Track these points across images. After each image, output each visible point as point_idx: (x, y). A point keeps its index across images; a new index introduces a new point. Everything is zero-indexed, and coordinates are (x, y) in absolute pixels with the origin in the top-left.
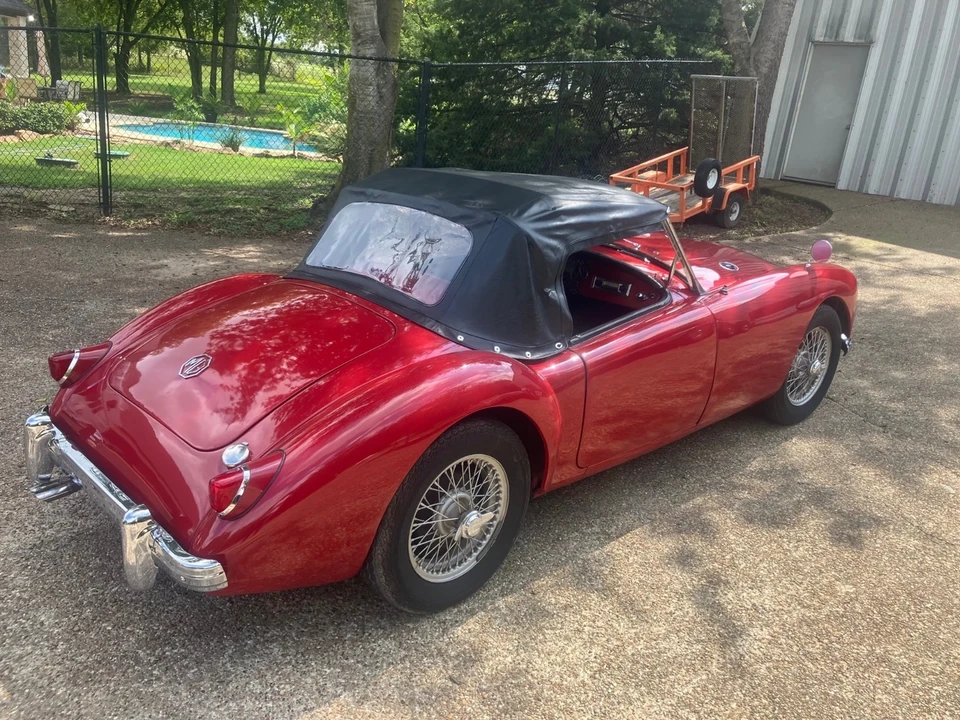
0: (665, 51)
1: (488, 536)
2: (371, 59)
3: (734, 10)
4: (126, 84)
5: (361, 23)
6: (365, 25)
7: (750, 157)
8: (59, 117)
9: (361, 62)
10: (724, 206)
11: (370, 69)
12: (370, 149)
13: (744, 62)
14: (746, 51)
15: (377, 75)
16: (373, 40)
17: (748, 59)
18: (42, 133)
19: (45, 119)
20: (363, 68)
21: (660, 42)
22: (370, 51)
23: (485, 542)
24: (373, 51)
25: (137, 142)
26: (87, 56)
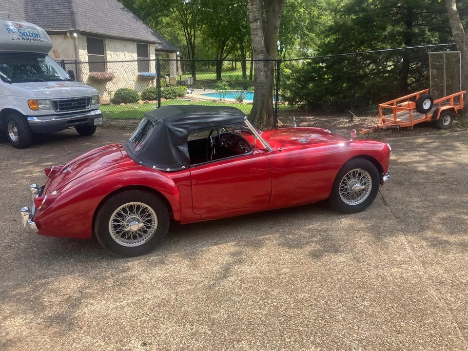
0: (432, 41)
1: (151, 234)
2: (261, 60)
3: (454, 18)
4: (220, 76)
5: (256, 46)
6: (258, 46)
7: (460, 91)
8: (175, 92)
9: (257, 62)
10: (438, 118)
11: (261, 64)
12: (262, 98)
13: (461, 43)
14: (462, 38)
15: (264, 67)
16: (262, 52)
17: (462, 42)
18: (167, 99)
19: (169, 93)
20: (259, 65)
21: (428, 36)
22: (261, 57)
23: (149, 236)
24: (262, 57)
25: (204, 100)
26: (212, 66)
